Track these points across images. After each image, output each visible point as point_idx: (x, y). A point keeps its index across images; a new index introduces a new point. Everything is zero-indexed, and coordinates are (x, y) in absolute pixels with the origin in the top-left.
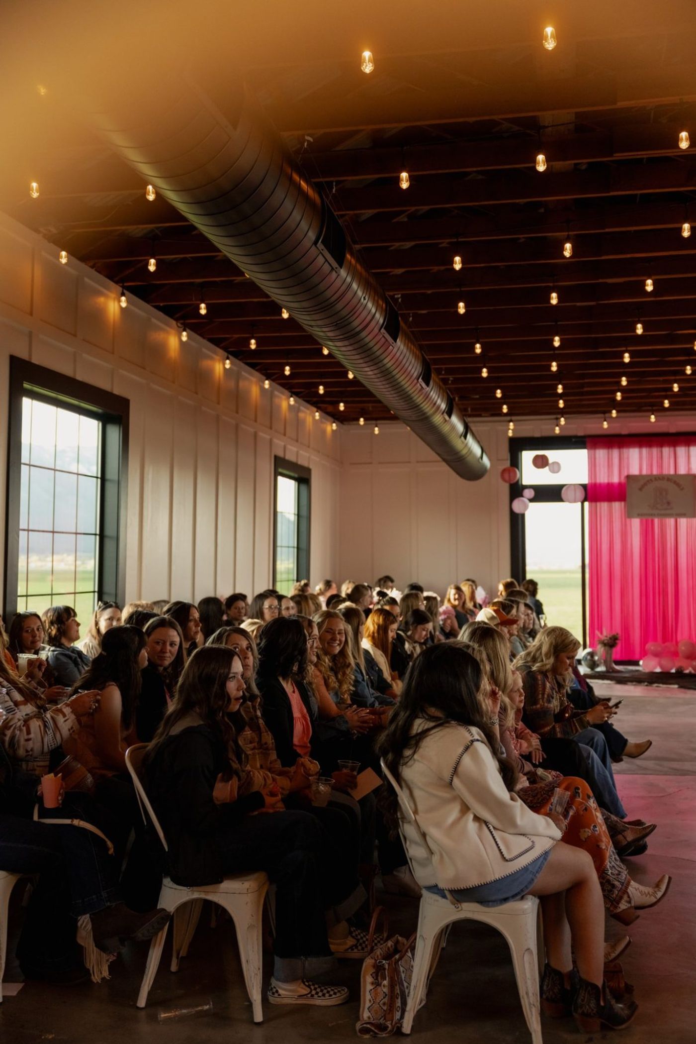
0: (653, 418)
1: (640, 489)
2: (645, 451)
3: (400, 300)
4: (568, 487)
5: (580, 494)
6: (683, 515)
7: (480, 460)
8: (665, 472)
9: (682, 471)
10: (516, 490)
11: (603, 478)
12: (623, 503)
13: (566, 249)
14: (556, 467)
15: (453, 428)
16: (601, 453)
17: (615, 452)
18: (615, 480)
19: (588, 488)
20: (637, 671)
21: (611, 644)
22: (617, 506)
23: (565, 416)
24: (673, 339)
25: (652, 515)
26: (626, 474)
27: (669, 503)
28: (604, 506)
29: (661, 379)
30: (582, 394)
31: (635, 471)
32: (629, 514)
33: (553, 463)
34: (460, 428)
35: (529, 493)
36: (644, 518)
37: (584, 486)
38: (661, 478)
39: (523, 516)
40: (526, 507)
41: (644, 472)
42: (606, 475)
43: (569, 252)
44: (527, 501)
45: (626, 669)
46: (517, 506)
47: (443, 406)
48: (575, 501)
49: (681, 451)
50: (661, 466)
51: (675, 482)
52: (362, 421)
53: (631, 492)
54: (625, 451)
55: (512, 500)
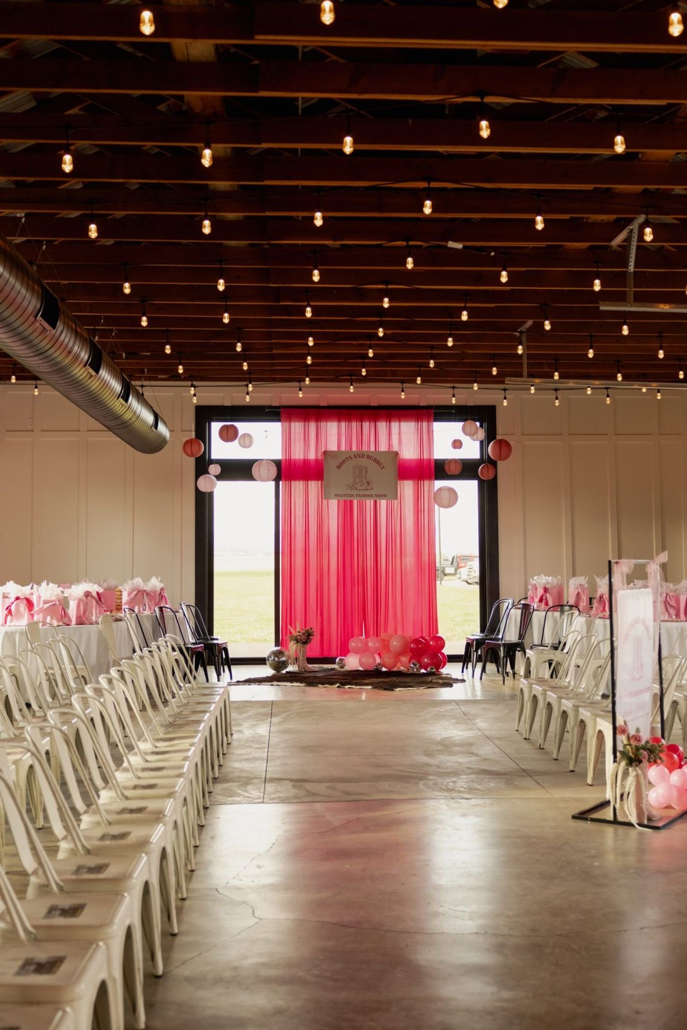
0: (352, 389)
1: (339, 467)
2: (343, 424)
3: (23, 220)
4: (261, 462)
5: (274, 471)
6: (384, 496)
7: (154, 429)
8: (365, 448)
9: (383, 448)
10: (202, 465)
11: (298, 454)
12: (320, 482)
13: (205, 156)
14: (247, 440)
15: (106, 385)
16: (297, 427)
17: (312, 426)
18: (312, 456)
19: (283, 464)
20: (333, 669)
21: (305, 639)
22: (314, 485)
23: (253, 383)
24: (362, 295)
25: (350, 496)
26: (323, 450)
27: (368, 483)
28: (298, 486)
29: (355, 343)
30: (272, 357)
31: (333, 447)
32: (324, 495)
33: (244, 435)
34: (117, 387)
35: (215, 469)
36: (342, 499)
37: (278, 463)
38: (359, 455)
39: (211, 494)
40: (213, 485)
41: (343, 448)
42: (302, 451)
43: (209, 160)
44: (214, 478)
45: (321, 667)
46: (203, 484)
47: (84, 356)
48: (267, 480)
49: (382, 426)
50: (360, 442)
51: (375, 460)
52: (13, 379)
53: (330, 469)
54: (323, 424)
55: (197, 477)
